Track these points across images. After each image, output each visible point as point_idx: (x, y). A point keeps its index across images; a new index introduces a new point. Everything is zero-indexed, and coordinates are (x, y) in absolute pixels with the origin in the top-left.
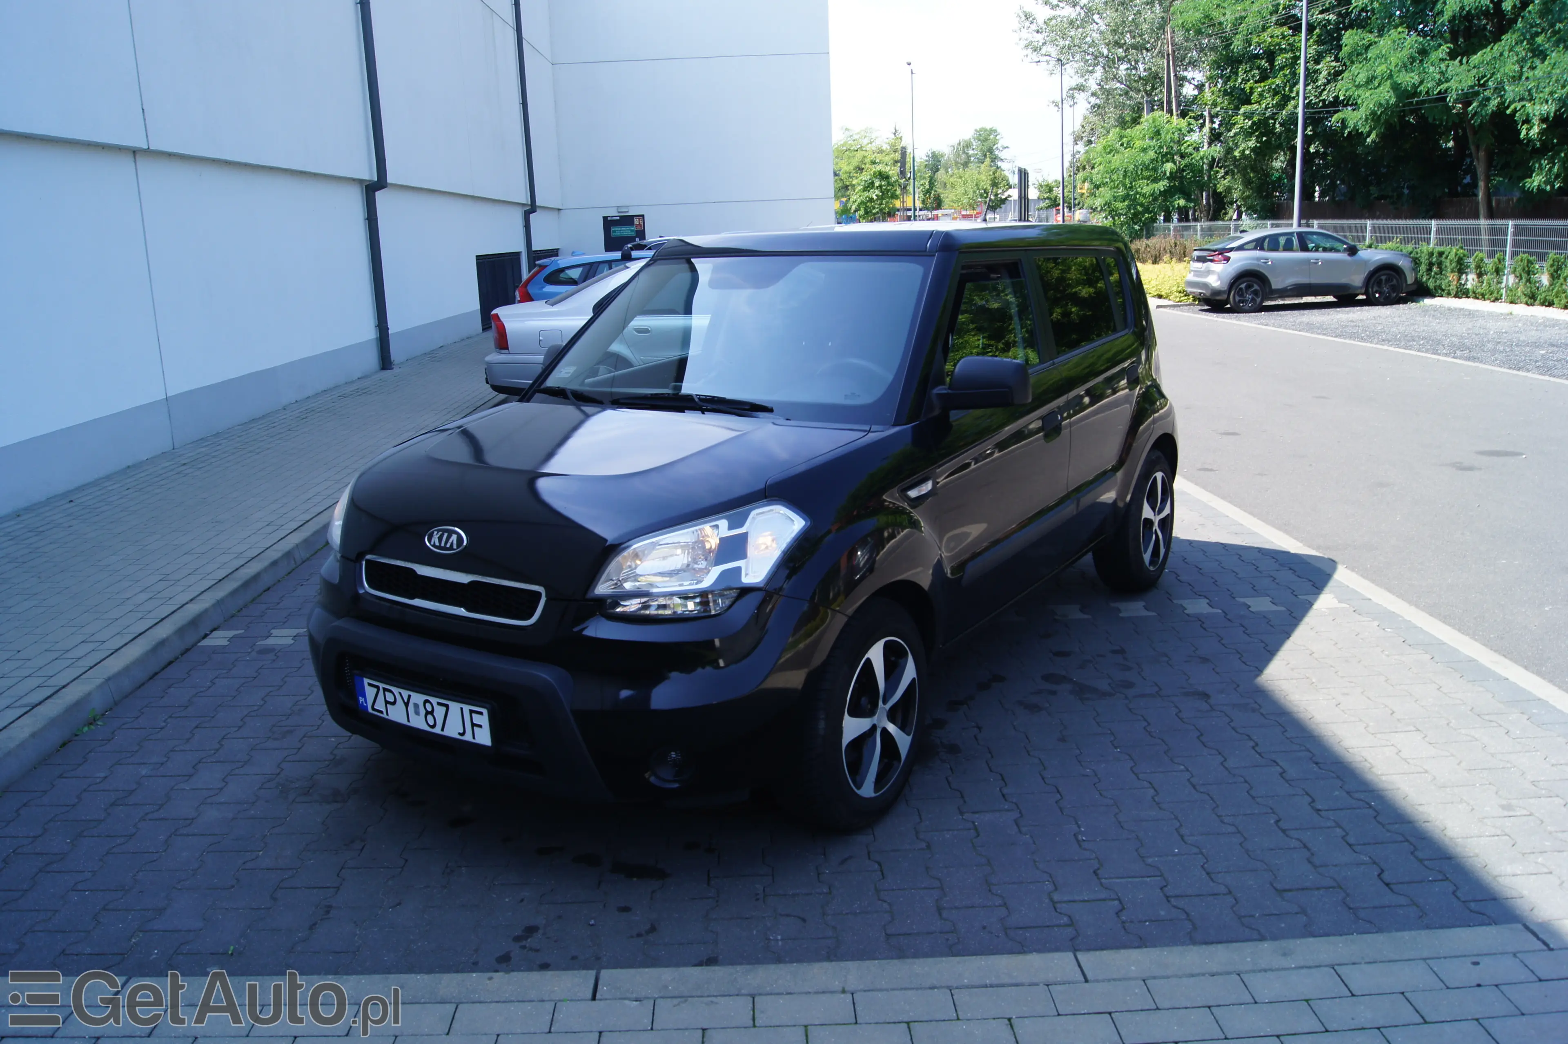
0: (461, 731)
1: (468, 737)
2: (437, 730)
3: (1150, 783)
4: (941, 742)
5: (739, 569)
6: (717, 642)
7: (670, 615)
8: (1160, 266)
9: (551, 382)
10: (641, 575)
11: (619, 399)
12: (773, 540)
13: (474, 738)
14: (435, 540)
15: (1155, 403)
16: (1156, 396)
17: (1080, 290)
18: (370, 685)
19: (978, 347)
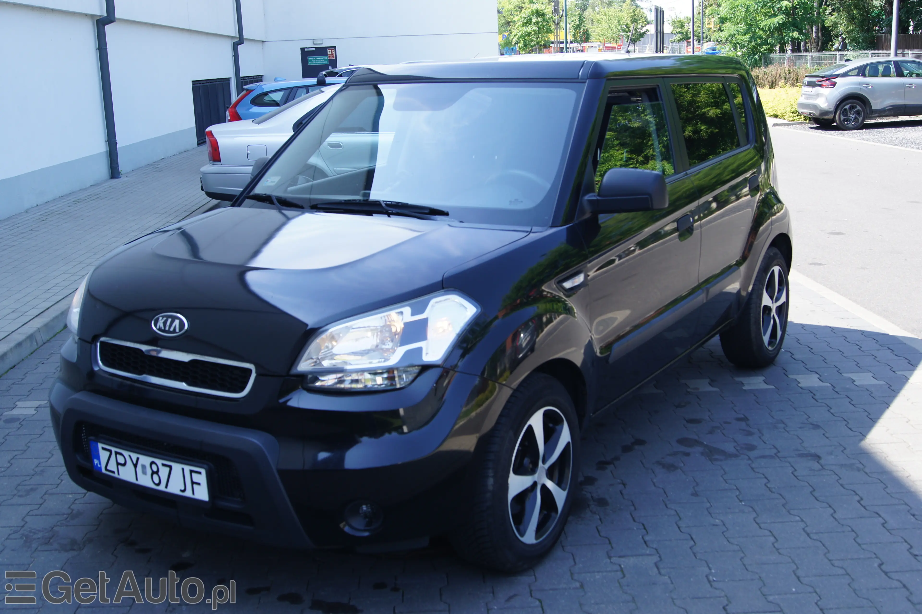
0: (183, 488)
1: (188, 493)
2: (162, 488)
3: (770, 531)
4: (592, 497)
5: (420, 349)
6: (402, 412)
7: (362, 388)
8: (776, 90)
9: (259, 190)
10: (337, 355)
11: (317, 205)
12: (449, 324)
13: (193, 494)
14: (160, 324)
15: (772, 207)
16: (774, 201)
17: (708, 110)
18: (103, 449)
19: (621, 160)
